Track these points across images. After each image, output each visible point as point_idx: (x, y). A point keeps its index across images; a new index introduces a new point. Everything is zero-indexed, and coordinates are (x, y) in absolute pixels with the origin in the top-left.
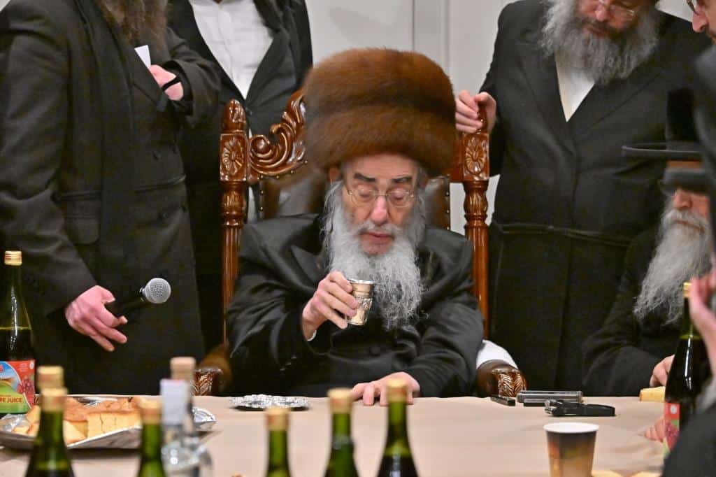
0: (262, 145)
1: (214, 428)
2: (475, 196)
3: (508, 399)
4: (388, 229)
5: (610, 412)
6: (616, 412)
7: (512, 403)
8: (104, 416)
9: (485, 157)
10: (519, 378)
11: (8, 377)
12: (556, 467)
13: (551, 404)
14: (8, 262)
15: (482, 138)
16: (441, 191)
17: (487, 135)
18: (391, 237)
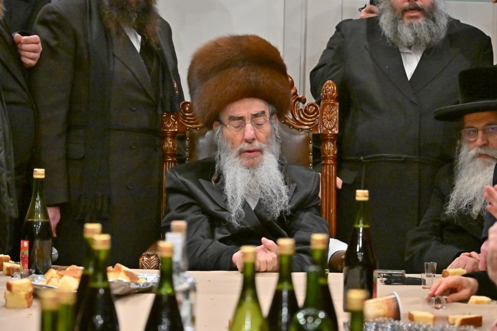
0: (188, 107)
2: (329, 144)
4: (257, 145)
9: (336, 118)
13: (384, 277)
15: (333, 105)
16: (307, 140)
17: (337, 104)
18: (260, 151)
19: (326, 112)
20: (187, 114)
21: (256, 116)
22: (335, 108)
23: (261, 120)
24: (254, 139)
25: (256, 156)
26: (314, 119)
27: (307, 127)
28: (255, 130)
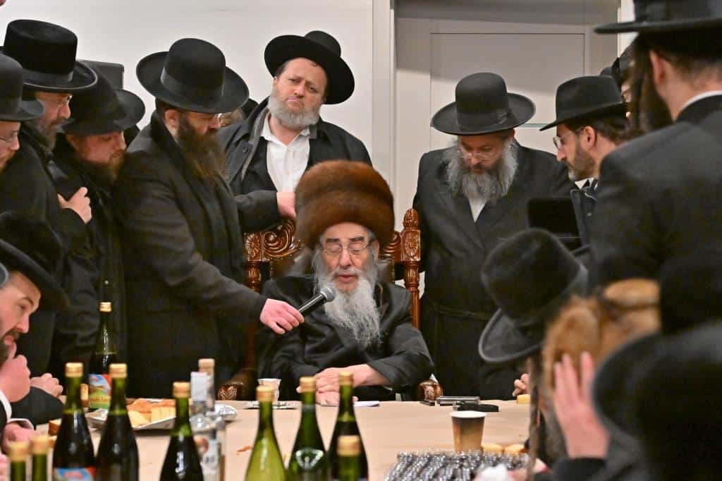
0: (272, 238)
1: (236, 418)
2: (411, 271)
3: (431, 401)
4: (352, 270)
5: (495, 409)
6: (500, 409)
7: (433, 404)
8: (162, 409)
9: (418, 246)
10: (439, 389)
11: (100, 385)
12: (458, 440)
13: (457, 404)
14: (102, 310)
15: (415, 233)
16: (389, 267)
17: (419, 231)
18: (356, 276)
19: (408, 240)
20: (270, 244)
21: (353, 240)
22: (417, 236)
23: (357, 246)
24: (349, 265)
25: (351, 282)
26: (395, 247)
27: (389, 255)
28: (350, 256)
